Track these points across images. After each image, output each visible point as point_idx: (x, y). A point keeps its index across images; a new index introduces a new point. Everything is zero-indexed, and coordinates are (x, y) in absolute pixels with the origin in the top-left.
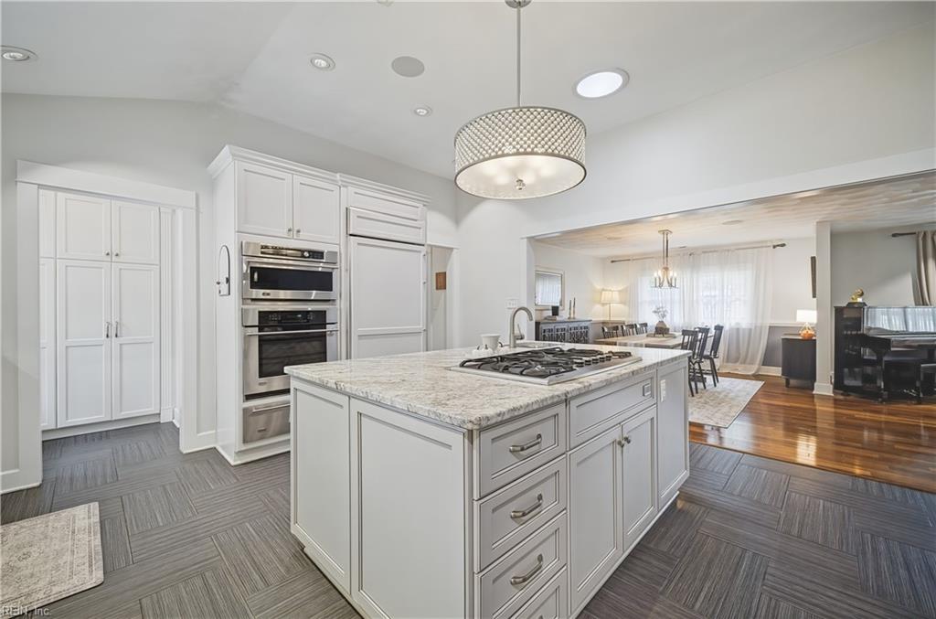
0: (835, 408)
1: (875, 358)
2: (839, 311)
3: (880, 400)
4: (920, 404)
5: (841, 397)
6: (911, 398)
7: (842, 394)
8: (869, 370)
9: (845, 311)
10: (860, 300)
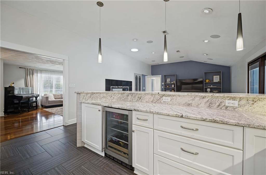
0: (4, 120)
1: (18, 102)
2: (6, 89)
3: (20, 113)
4: (29, 112)
5: (7, 116)
6: (26, 111)
7: (7, 115)
8: (16, 106)
9: (8, 89)
10: (13, 85)
